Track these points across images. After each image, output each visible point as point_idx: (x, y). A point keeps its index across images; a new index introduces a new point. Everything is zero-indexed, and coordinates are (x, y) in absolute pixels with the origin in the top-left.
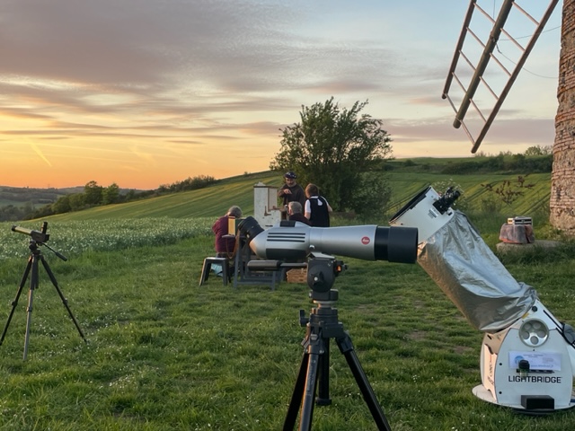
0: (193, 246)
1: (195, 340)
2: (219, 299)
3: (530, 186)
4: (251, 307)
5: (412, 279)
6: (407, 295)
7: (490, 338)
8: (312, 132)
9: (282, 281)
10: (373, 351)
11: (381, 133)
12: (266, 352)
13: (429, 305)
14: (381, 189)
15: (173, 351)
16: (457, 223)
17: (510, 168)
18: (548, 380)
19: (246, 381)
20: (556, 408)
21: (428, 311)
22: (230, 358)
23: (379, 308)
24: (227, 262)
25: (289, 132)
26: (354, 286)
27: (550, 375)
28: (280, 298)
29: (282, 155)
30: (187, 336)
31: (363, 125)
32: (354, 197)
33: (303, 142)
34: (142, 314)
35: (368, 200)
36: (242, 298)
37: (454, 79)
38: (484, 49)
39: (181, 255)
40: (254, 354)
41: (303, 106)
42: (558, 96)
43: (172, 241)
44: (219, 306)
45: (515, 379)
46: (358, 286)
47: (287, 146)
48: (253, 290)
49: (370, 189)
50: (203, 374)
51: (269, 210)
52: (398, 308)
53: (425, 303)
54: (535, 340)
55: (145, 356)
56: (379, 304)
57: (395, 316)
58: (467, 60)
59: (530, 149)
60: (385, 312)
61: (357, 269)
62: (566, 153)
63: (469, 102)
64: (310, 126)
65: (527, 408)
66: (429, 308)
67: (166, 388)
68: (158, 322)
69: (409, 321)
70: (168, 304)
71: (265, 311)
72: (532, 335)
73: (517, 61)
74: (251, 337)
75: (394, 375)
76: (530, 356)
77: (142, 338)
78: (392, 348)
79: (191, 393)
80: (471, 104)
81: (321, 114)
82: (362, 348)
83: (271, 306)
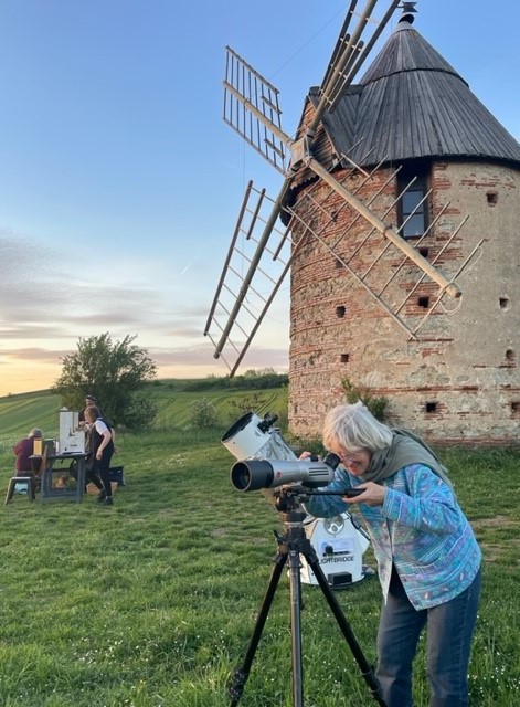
1: (27, 559)
2: (32, 516)
4: (65, 521)
6: (196, 498)
8: (88, 360)
9: (84, 494)
10: (193, 550)
11: (147, 362)
12: (102, 562)
13: (217, 505)
14: (148, 407)
16: (275, 440)
18: (345, 559)
19: (95, 592)
20: (353, 581)
21: (219, 510)
22: (68, 572)
23: (178, 511)
24: (32, 480)
25: (69, 360)
26: (149, 493)
27: (347, 556)
28: (89, 511)
29: (63, 380)
30: (16, 555)
32: (125, 414)
35: (137, 417)
36: (53, 514)
37: (213, 320)
38: (236, 300)
40: (92, 566)
42: (291, 337)
44: (35, 524)
46: (152, 493)
47: (67, 372)
48: (60, 504)
49: (139, 407)
50: (48, 591)
51: (73, 432)
52: (193, 509)
53: (213, 503)
54: (335, 529)
56: (176, 508)
57: (195, 517)
58: (223, 307)
60: (184, 514)
61: (146, 477)
63: (226, 339)
64: (87, 355)
65: (335, 584)
66: (218, 507)
67: (21, 609)
69: (208, 520)
71: (80, 524)
72: (332, 525)
74: (80, 550)
76: (332, 542)
78: (207, 545)
79: (49, 610)
80: (227, 341)
81: (97, 345)
82: (181, 548)
83: (82, 518)
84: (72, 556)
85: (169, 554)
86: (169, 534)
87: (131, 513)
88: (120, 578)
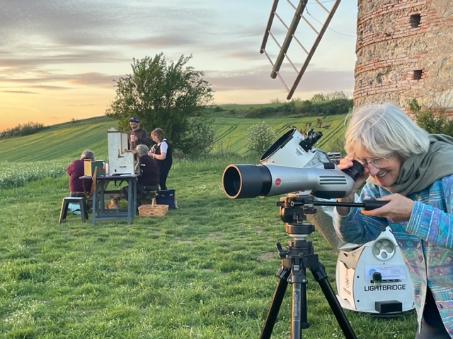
0: (41, 187)
1: (73, 274)
2: (82, 235)
3: (327, 127)
4: (114, 240)
5: (248, 209)
6: (247, 222)
7: (346, 255)
8: (143, 82)
9: (135, 216)
10: (237, 272)
11: (203, 84)
12: (144, 280)
13: (268, 230)
14: (205, 132)
15: (54, 284)
16: (319, 159)
17: (300, 112)
18: (395, 287)
19: (134, 308)
20: (403, 310)
21: (269, 235)
22: (111, 287)
23: (227, 235)
24: (84, 200)
25: (123, 82)
26: (200, 216)
27: (397, 284)
28: (138, 231)
29: (118, 103)
30: (64, 270)
31: (187, 76)
32: (182, 139)
33: (135, 92)
34: (12, 252)
35: (194, 142)
36: (104, 233)
37: (270, 36)
38: (295, 11)
39: (31, 197)
40: (133, 283)
41: (134, 59)
42: (357, 52)
43: (20, 184)
44: (86, 242)
45: (369, 288)
46: (203, 216)
47: (121, 95)
48: (111, 225)
49: (196, 132)
50: (90, 305)
51: (122, 153)
52: (243, 234)
53: (264, 228)
54: (385, 255)
55: (29, 291)
56: (226, 232)
57: (244, 241)
58: (281, 20)
59: (316, 96)
60: (233, 238)
61: (198, 201)
62: (365, 99)
63: (284, 56)
64: (141, 77)
65: (382, 312)
66: (269, 232)
67: (60, 320)
68: (30, 259)
69: (256, 244)
70: (34, 242)
71: (128, 243)
72: (382, 251)
73: (324, 22)
74: (124, 268)
75: (261, 292)
76: (381, 269)
77: (21, 275)
78: (252, 269)
79: (87, 322)
80: (285, 58)
81: (151, 66)
82: (225, 270)
83: (132, 238)
84: (117, 273)
85: (212, 275)
86: (215, 256)
87: (180, 235)
88: (160, 295)
